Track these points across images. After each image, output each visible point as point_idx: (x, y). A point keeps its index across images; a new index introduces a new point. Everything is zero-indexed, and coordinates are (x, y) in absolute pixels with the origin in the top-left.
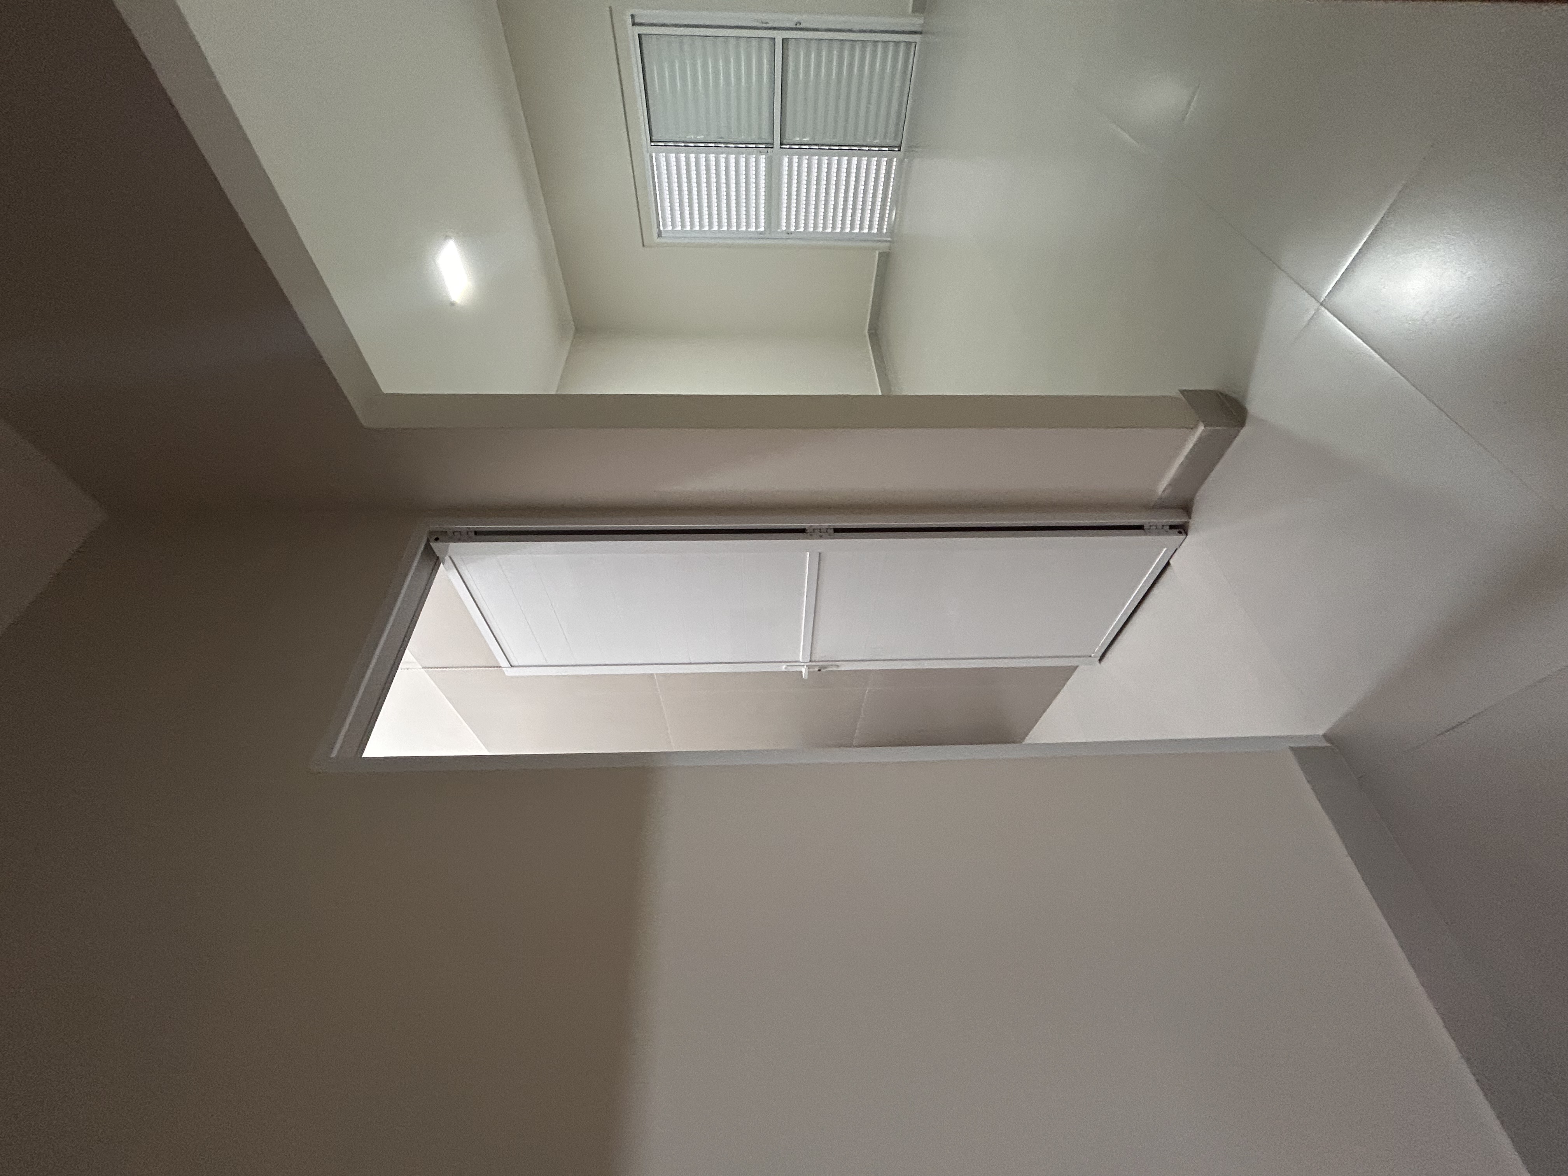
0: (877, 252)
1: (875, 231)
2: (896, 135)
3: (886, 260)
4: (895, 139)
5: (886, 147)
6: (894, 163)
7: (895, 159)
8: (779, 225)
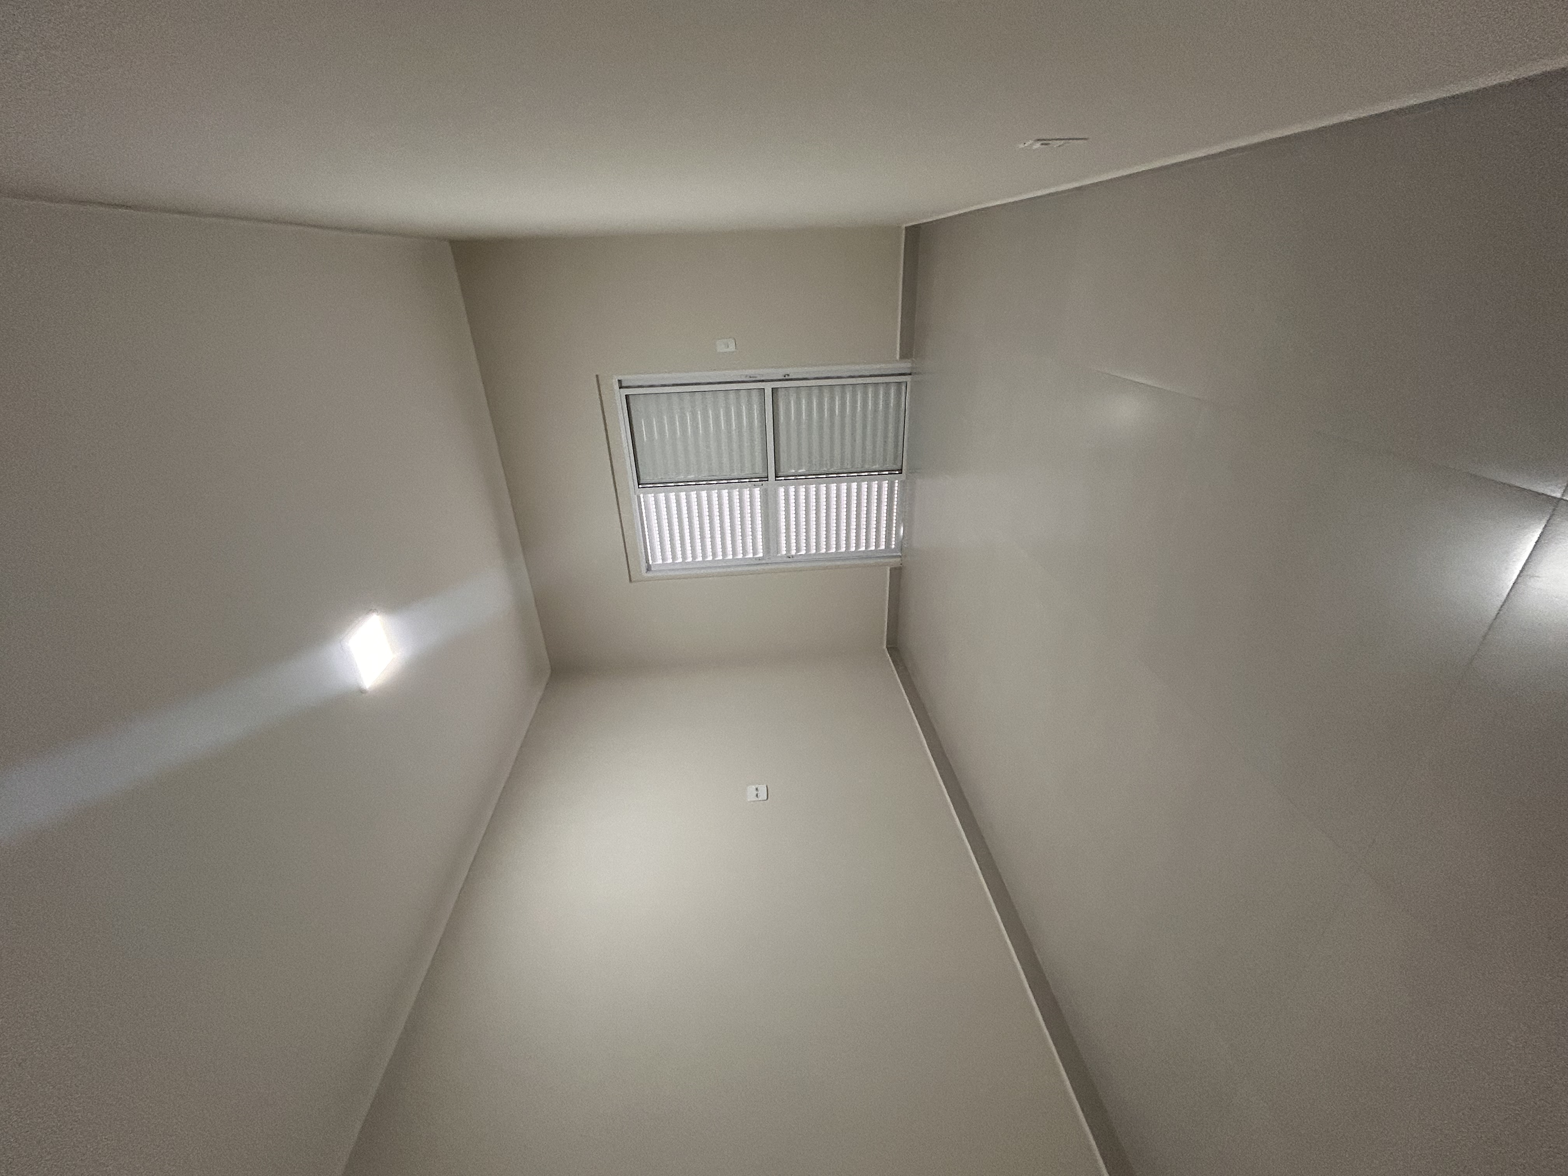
0: (889, 568)
1: (883, 547)
2: (896, 458)
3: (897, 574)
4: (895, 463)
5: (886, 471)
6: (897, 485)
7: (897, 481)
8: (778, 550)
